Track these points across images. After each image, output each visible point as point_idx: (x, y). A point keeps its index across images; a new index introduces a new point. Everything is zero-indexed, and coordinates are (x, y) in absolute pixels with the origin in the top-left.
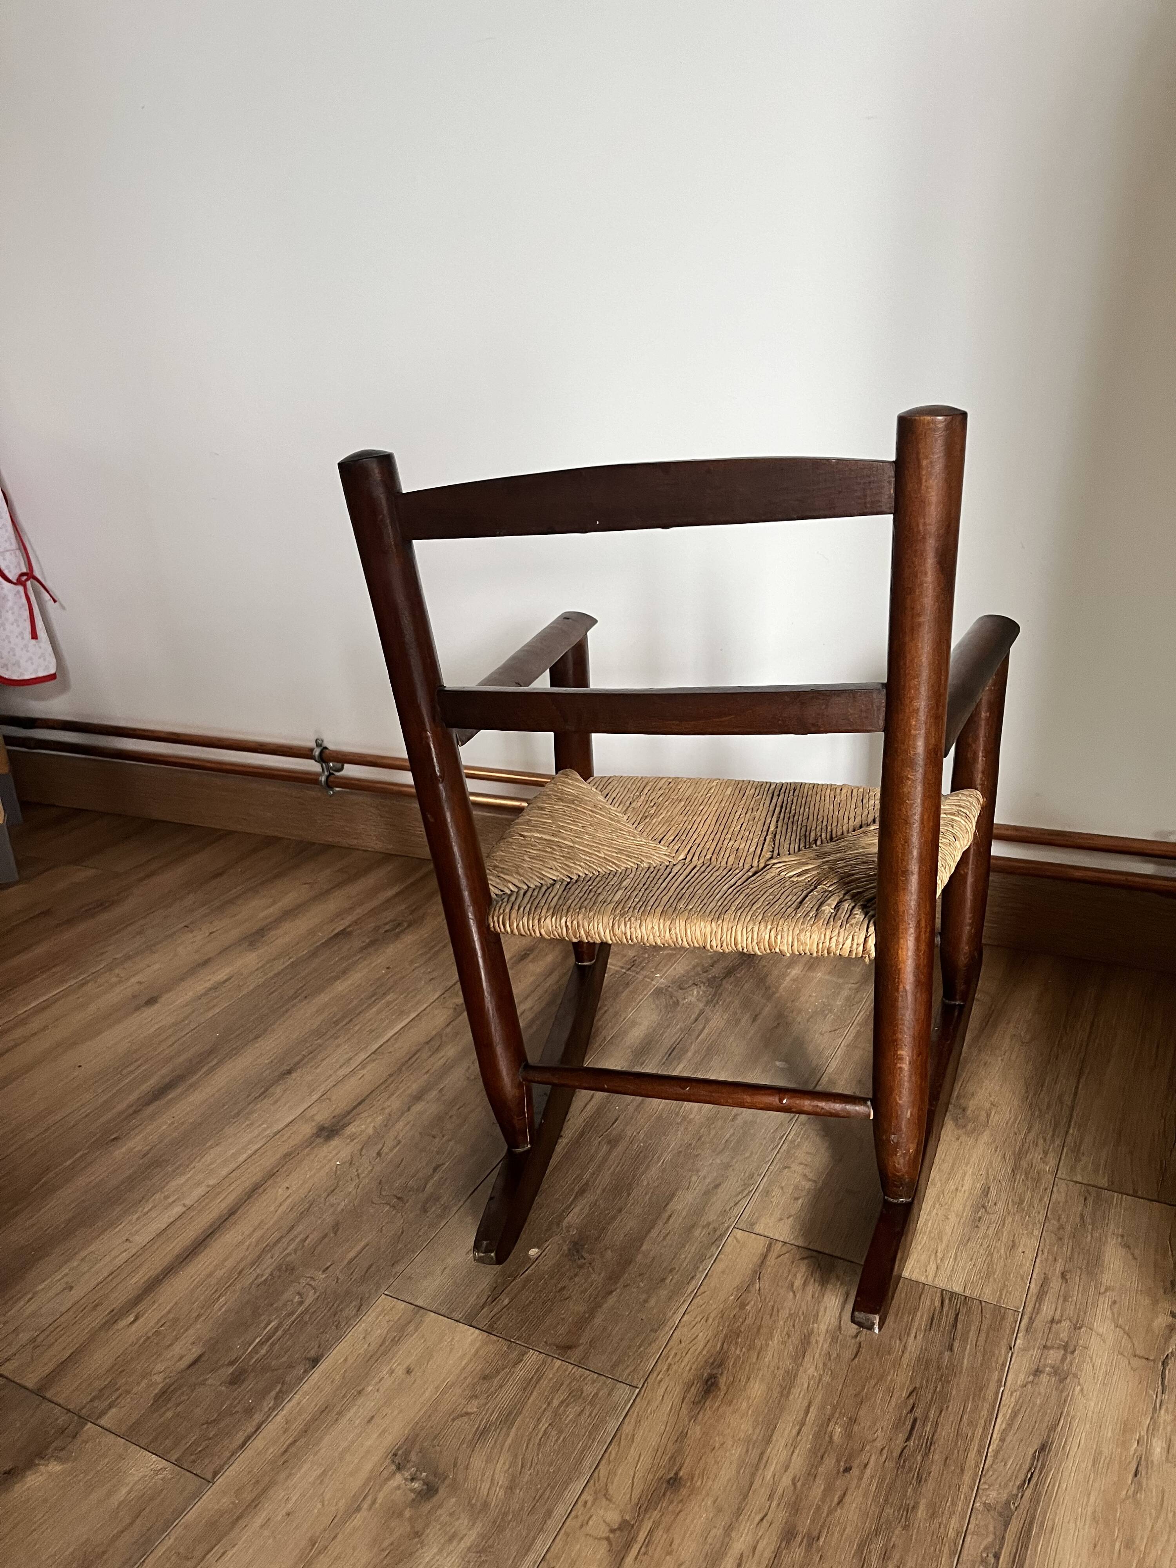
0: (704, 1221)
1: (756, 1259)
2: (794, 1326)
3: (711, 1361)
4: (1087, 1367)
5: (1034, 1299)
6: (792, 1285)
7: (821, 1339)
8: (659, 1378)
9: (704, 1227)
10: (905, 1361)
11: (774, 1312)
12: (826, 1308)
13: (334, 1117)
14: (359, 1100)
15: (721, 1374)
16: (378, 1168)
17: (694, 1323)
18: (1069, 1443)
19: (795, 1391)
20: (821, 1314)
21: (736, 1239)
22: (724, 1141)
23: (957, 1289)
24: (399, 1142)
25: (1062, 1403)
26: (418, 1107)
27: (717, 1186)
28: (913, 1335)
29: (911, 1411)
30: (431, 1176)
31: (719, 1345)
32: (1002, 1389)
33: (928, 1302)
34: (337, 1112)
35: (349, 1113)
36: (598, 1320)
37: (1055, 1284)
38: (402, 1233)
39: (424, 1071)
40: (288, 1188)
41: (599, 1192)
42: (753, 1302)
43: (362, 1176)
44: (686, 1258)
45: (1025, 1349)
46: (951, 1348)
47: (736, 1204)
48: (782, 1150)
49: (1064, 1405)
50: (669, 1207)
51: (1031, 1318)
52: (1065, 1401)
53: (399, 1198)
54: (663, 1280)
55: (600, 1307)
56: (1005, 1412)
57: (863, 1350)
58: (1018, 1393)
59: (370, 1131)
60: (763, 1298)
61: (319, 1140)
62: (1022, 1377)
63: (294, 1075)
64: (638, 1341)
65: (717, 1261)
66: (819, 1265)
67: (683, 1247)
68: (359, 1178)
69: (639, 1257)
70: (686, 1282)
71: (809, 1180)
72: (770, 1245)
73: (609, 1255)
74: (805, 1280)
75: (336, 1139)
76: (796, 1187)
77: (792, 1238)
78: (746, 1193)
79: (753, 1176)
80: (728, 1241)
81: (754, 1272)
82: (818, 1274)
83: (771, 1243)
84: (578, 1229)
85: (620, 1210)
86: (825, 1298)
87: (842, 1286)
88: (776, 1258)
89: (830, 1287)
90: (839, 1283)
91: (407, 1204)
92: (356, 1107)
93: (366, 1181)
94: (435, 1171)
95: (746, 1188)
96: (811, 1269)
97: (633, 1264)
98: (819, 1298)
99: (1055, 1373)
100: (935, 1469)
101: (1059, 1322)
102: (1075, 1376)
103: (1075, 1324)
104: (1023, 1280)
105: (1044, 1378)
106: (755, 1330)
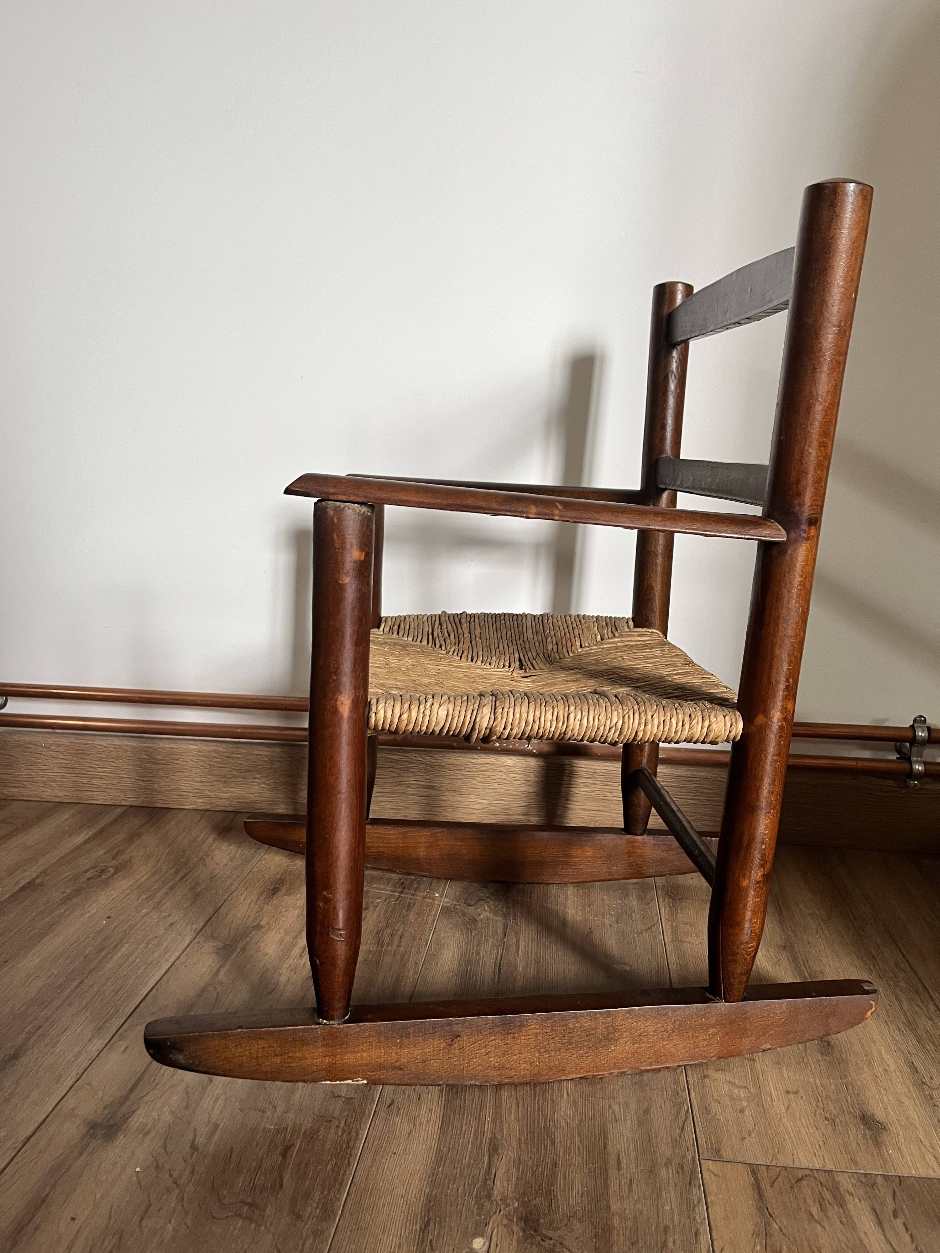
0: (661, 1159)
6: (812, 1215)
9: (666, 1165)
12: (865, 1234)
13: (105, 1108)
14: (135, 1079)
16: (201, 1169)
20: (865, 1242)
21: (713, 1173)
24: (216, 1126)
27: (647, 1111)
30: (283, 1165)
34: (107, 1100)
35: (126, 1098)
40: (72, 1219)
41: (515, 1144)
42: (785, 1247)
43: (181, 1182)
44: (671, 1209)
47: (683, 1127)
50: (610, 1148)
53: (250, 1205)
54: (664, 1245)
59: (166, 1118)
60: (791, 1238)
61: (96, 1142)
63: (24, 1060)
65: (710, 1205)
66: (821, 1184)
67: (659, 1196)
68: (178, 1185)
69: (616, 1221)
70: (693, 1240)
71: (739, 1087)
72: (753, 1172)
73: (577, 1225)
74: (821, 1205)
75: (122, 1137)
76: (732, 1098)
77: (770, 1158)
78: (683, 1113)
79: (678, 1093)
80: (704, 1176)
81: (759, 1209)
82: (827, 1195)
83: (754, 1169)
84: (517, 1200)
85: (555, 1164)
86: (856, 1221)
87: (863, 1203)
88: (771, 1187)
89: (851, 1207)
90: (857, 1200)
91: (268, 1212)
92: (132, 1090)
93: (191, 1188)
94: (284, 1154)
95: (680, 1109)
96: (817, 1190)
97: (615, 1232)
98: (849, 1223)
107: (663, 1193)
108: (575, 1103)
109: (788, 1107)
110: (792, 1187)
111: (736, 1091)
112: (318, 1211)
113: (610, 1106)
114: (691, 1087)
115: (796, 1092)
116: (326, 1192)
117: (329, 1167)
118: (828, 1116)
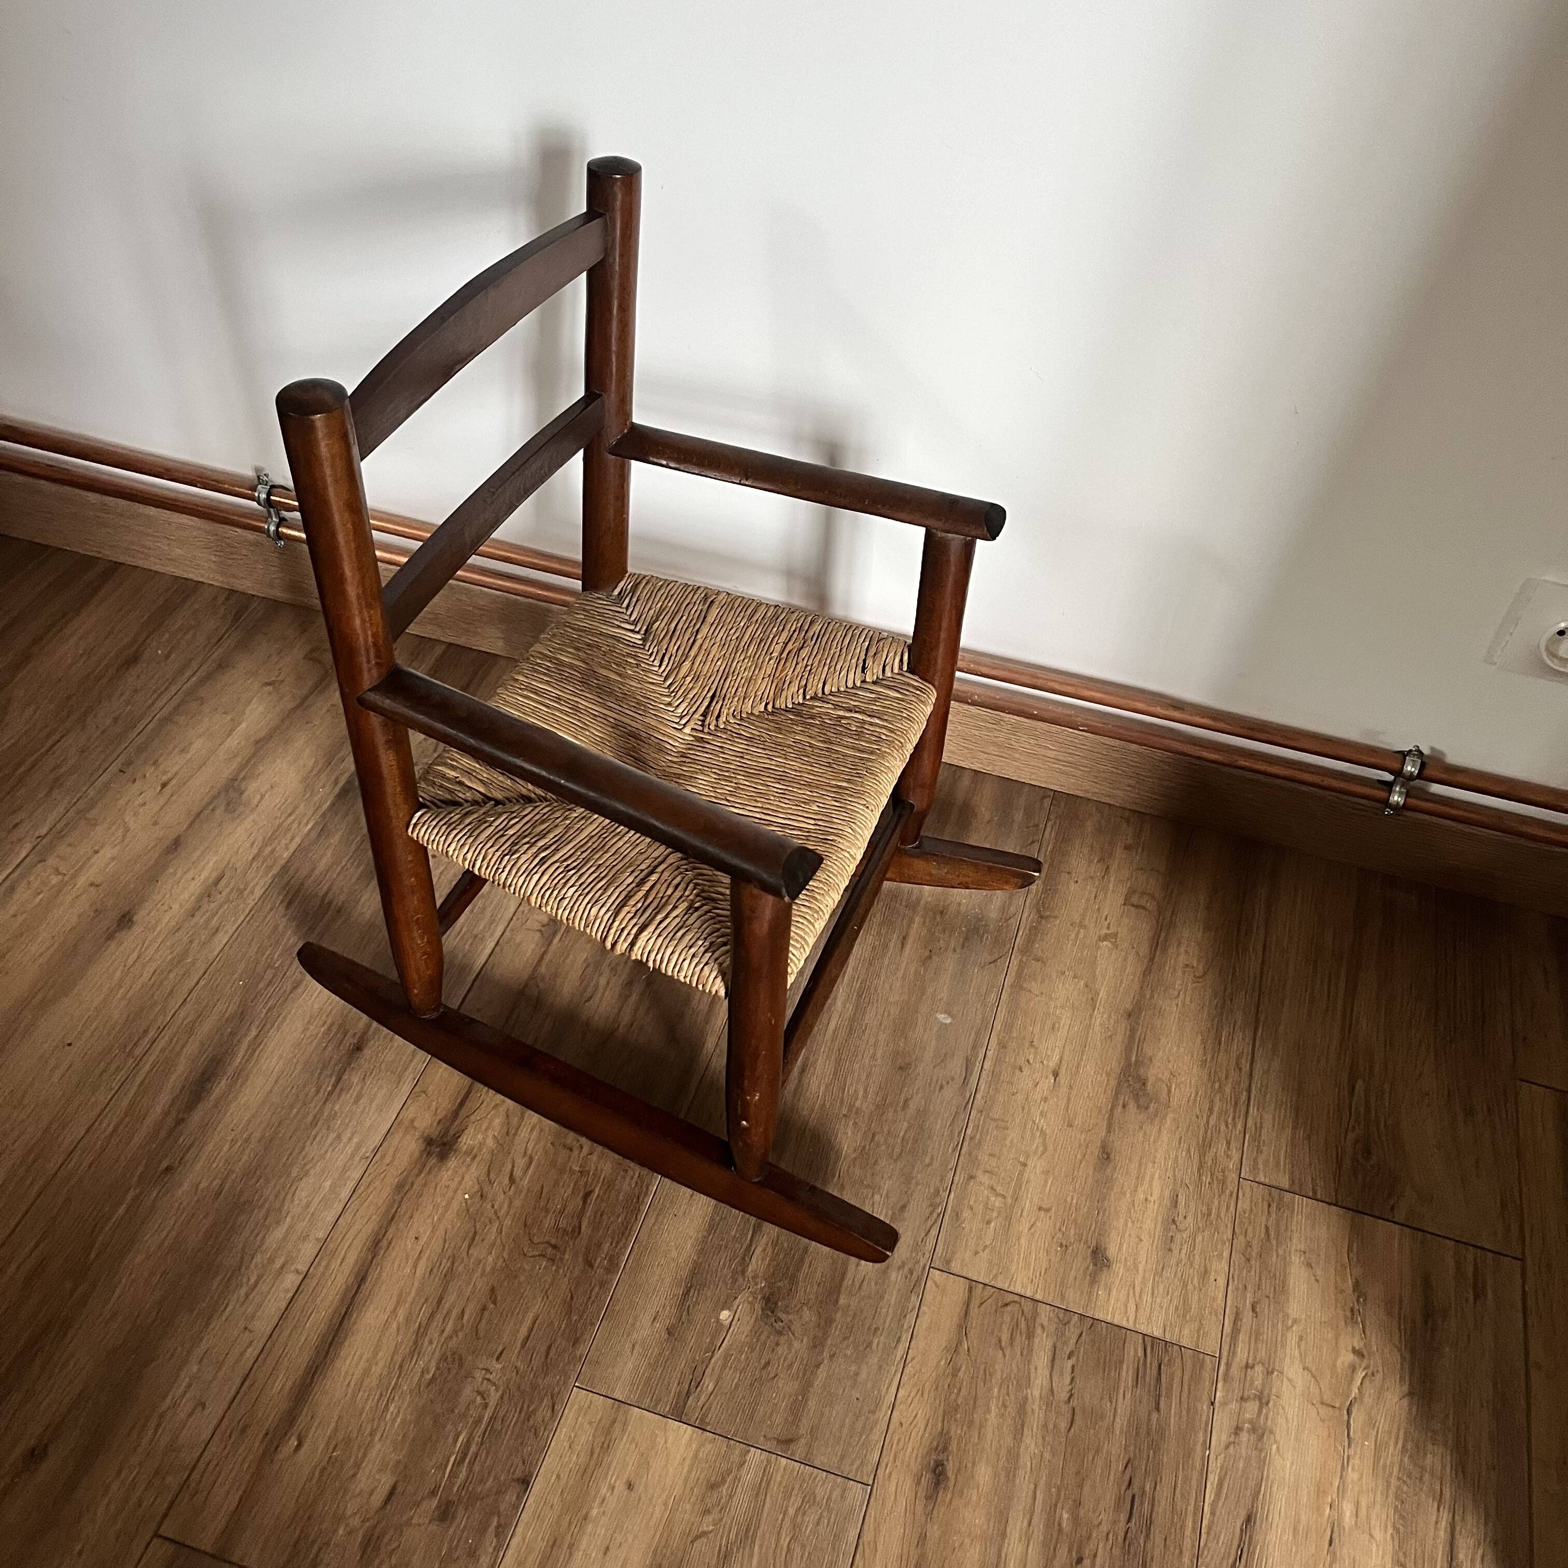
1: (959, 1308)
2: (1008, 1394)
3: (935, 1444)
4: (1281, 1421)
5: (1228, 1340)
6: (1000, 1341)
7: (1036, 1407)
8: (887, 1472)
9: (899, 1268)
10: (1117, 1427)
11: (988, 1375)
12: (1036, 1368)
13: (439, 1123)
14: (463, 1093)
15: (947, 1460)
16: (517, 1203)
17: (910, 1399)
18: (1271, 1511)
19: (1020, 1473)
20: (1032, 1375)
21: (935, 1282)
22: (899, 1141)
23: (1157, 1333)
24: (531, 1159)
25: (1262, 1463)
29: (1128, 1487)
30: (582, 1211)
31: (939, 1425)
32: (1207, 1452)
33: (1132, 1353)
34: (441, 1114)
35: (456, 1114)
36: (812, 1403)
37: (1247, 1320)
38: (570, 1297)
40: (416, 1238)
42: (964, 1366)
43: (501, 1214)
44: (888, 1311)
45: (1224, 1404)
46: (1158, 1409)
47: (927, 1233)
48: (963, 1150)
49: (1265, 1465)
51: (1227, 1365)
52: (1265, 1462)
54: (870, 1344)
55: (812, 1385)
56: (1213, 1479)
57: (1077, 1417)
58: (1223, 1456)
59: (490, 1142)
60: (973, 1358)
61: (433, 1161)
62: (1224, 1437)
63: (367, 1052)
64: (859, 1426)
65: (920, 1314)
66: (1023, 1312)
67: (881, 1296)
68: (498, 1218)
69: (839, 1315)
70: (893, 1345)
71: (997, 1195)
72: (970, 1288)
73: (806, 1312)
74: (1012, 1333)
75: (453, 1159)
76: (986, 1206)
77: (991, 1276)
78: (934, 1215)
79: (939, 1190)
80: (927, 1285)
81: (960, 1326)
82: (1023, 1324)
83: (971, 1286)
84: (765, 1279)
86: (1034, 1355)
87: (1048, 1340)
88: (979, 1308)
89: (1037, 1340)
90: (1045, 1335)
91: (566, 1256)
92: (462, 1104)
93: (508, 1222)
94: (585, 1202)
95: (934, 1210)
96: (1016, 1318)
97: (834, 1326)
98: (1027, 1354)
99: (1253, 1430)
100: (1157, 1552)
101: (1252, 1367)
102: (1271, 1432)
103: (1267, 1369)
104: (1216, 1315)
105: (1244, 1437)
106: (972, 1402)
109: (1032, 1226)
110: (996, 1312)
111: (993, 1199)
112: (605, 1262)
113: (872, 1194)
114: (954, 1188)
115: (1048, 1210)
116: (614, 1244)
117: (620, 1219)
118: (1064, 1243)
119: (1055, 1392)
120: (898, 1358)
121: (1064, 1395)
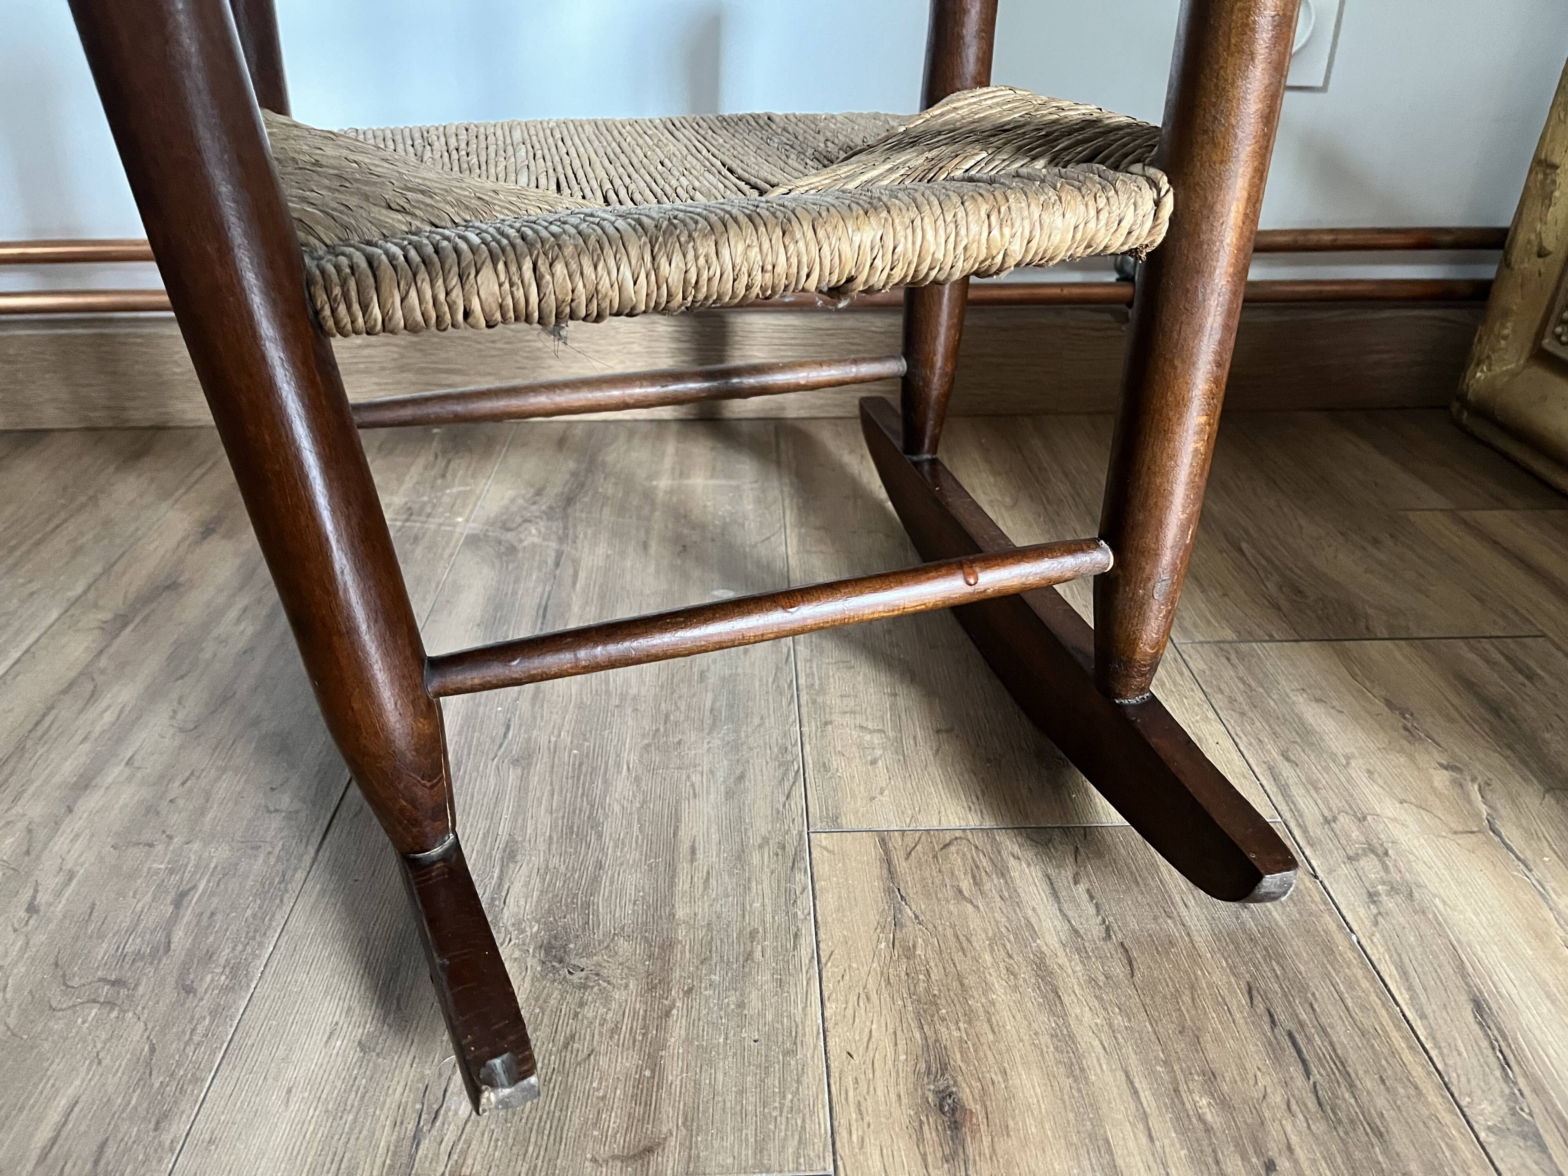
0: (754, 840)
1: (877, 870)
2: (1010, 957)
3: (923, 1066)
4: (1419, 867)
5: (1280, 798)
6: (960, 892)
7: (1063, 960)
8: (854, 1138)
10: (1203, 949)
11: (963, 942)
12: (1034, 909)
15: (955, 1083)
16: (40, 937)
17: (850, 1012)
18: (1499, 985)
19: (1090, 1061)
20: (1033, 921)
21: (825, 848)
22: (707, 713)
25: (1439, 926)
26: (91, 802)
27: (741, 777)
28: (1181, 904)
29: (1273, 1022)
30: (174, 919)
31: (918, 1035)
32: (1354, 938)
36: (674, 1074)
37: (1287, 771)
38: (153, 1050)
39: (78, 738)
41: (542, 846)
42: (920, 940)
44: (763, 905)
45: (1331, 871)
47: (788, 797)
48: (803, 701)
49: (1444, 929)
50: (682, 833)
51: (1299, 826)
52: (1440, 924)
53: (113, 983)
54: (749, 956)
55: (664, 1047)
56: (1388, 970)
57: (1135, 954)
58: (1378, 935)
60: (930, 926)
62: (1362, 912)
64: (773, 1082)
65: (818, 894)
66: (976, 847)
67: (747, 889)
69: (681, 933)
70: (790, 945)
71: (871, 732)
72: (883, 842)
73: (624, 946)
74: (974, 877)
76: (861, 747)
77: (908, 820)
78: (792, 774)
79: (786, 749)
80: (813, 856)
81: (888, 891)
82: (985, 862)
83: (883, 838)
84: (538, 922)
85: (600, 865)
86: (1022, 895)
87: (1032, 868)
88: (907, 859)
89: (1015, 874)
90: (1024, 865)
91: (141, 989)
94: (178, 902)
95: (787, 770)
96: (969, 857)
97: (678, 948)
98: (1012, 897)
99: (1393, 890)
100: (1381, 1102)
101: (1335, 819)
102: (1419, 886)
103: (1355, 815)
104: (1245, 777)
105: (1389, 903)
106: (955, 984)
107: (754, 884)
108: (638, 779)
109: (937, 751)
110: (935, 857)
111: (868, 737)
112: (223, 977)
113: (688, 777)
114: (806, 740)
116: (240, 947)
117: (249, 912)
118: (992, 757)
119: (1082, 932)
120: (805, 961)
121: (1097, 931)
